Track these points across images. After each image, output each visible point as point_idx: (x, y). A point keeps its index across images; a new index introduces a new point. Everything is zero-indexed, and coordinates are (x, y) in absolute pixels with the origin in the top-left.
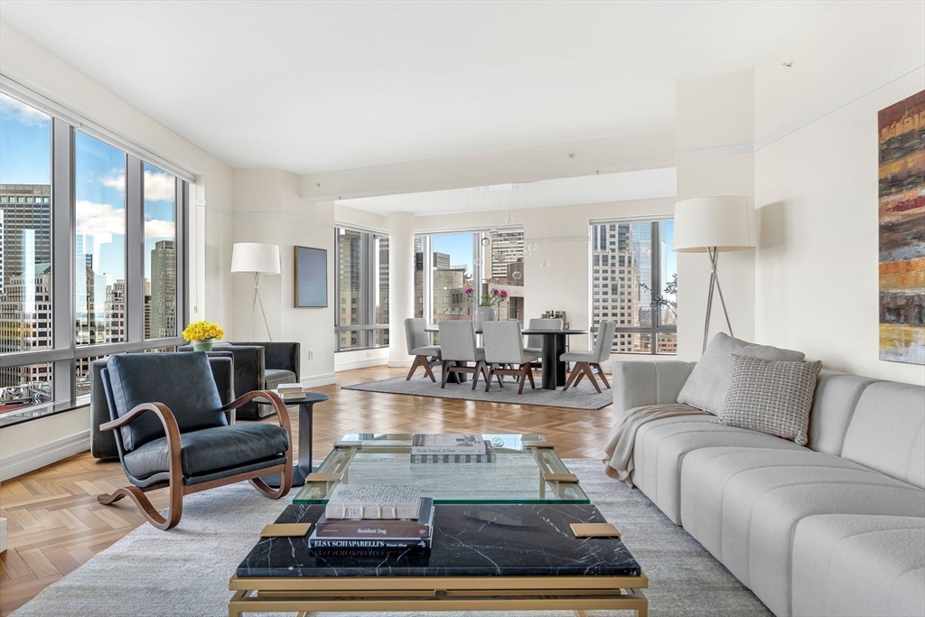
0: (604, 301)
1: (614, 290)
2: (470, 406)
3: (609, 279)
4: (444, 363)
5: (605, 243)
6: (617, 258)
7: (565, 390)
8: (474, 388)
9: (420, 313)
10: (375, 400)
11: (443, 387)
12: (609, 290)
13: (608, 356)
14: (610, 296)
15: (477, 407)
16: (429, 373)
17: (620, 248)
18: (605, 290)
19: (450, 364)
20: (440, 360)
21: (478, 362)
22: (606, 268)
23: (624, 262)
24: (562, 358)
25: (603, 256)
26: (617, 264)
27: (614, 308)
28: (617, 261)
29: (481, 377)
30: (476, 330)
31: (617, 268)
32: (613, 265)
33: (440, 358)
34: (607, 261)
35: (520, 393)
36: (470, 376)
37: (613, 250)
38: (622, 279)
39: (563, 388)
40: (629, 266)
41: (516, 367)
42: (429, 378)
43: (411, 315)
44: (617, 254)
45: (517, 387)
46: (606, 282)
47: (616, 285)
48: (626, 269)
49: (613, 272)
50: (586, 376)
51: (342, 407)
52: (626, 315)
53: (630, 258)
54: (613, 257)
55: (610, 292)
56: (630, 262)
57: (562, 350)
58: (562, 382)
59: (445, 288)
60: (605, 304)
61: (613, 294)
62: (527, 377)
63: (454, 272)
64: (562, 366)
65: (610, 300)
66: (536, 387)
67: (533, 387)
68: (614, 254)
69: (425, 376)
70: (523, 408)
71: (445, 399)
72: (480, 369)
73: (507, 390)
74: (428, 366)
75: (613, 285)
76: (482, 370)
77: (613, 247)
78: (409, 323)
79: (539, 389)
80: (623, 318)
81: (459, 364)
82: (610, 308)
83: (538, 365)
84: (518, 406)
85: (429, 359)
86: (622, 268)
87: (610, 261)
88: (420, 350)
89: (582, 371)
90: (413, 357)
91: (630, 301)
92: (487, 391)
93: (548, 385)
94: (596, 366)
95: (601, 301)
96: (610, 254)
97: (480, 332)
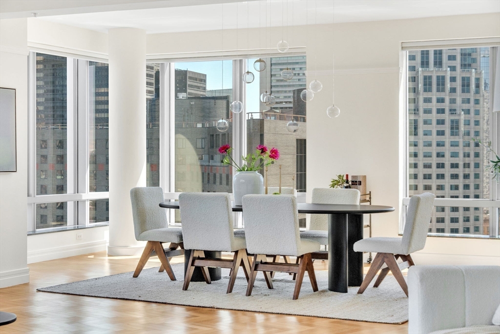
0: (438, 145)
1: (455, 126)
2: (225, 317)
3: (447, 111)
4: (188, 253)
5: (441, 59)
6: (459, 81)
7: (360, 292)
8: (230, 290)
9: (154, 178)
10: (89, 309)
11: (186, 288)
12: (447, 128)
13: (424, 241)
14: (447, 139)
15: (236, 321)
16: (166, 267)
17: (464, 66)
18: (441, 128)
19: (196, 254)
20: (182, 247)
21: (236, 252)
22: (441, 95)
23: (468, 85)
24: (357, 247)
25: (438, 77)
26: (459, 89)
27: (454, 155)
28: (458, 84)
29: (240, 273)
30: (233, 205)
31: (459, 97)
32: (453, 90)
33: (181, 244)
34: (443, 84)
35: (296, 297)
36: (225, 272)
37: (453, 69)
38: (468, 112)
39: (357, 288)
40: (477, 92)
41: (292, 260)
42: (165, 274)
43: (142, 182)
44: (459, 74)
45: (292, 288)
46: (441, 116)
47: (457, 122)
48: (472, 96)
49: (453, 101)
50: (390, 272)
51: (40, 321)
52: (472, 165)
53: (478, 80)
54: (453, 79)
55: (448, 131)
56: (478, 86)
57: (357, 235)
58: (356, 280)
59: (199, 125)
60: (440, 149)
61: (452, 134)
62: (306, 273)
63: (212, 101)
64: (357, 258)
65: (447, 144)
66: (320, 288)
67: (315, 289)
68: (454, 74)
69: (161, 271)
70: (300, 322)
71: (190, 307)
72: (239, 262)
73: (279, 293)
74: (166, 255)
75: (452, 121)
76: (242, 264)
77: (452, 63)
78: (136, 195)
79: (323, 291)
80: (467, 171)
81: (210, 255)
82: (447, 155)
83: (322, 256)
84: (293, 319)
85: (166, 246)
86: (466, 96)
87: (448, 85)
88: (154, 234)
89: (385, 266)
90: (144, 244)
91: (477, 145)
92: (249, 294)
93: (337, 285)
94: (407, 258)
95: (434, 144)
96: (448, 74)
97: (238, 209)
